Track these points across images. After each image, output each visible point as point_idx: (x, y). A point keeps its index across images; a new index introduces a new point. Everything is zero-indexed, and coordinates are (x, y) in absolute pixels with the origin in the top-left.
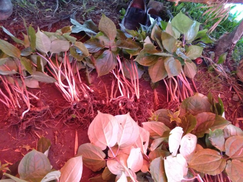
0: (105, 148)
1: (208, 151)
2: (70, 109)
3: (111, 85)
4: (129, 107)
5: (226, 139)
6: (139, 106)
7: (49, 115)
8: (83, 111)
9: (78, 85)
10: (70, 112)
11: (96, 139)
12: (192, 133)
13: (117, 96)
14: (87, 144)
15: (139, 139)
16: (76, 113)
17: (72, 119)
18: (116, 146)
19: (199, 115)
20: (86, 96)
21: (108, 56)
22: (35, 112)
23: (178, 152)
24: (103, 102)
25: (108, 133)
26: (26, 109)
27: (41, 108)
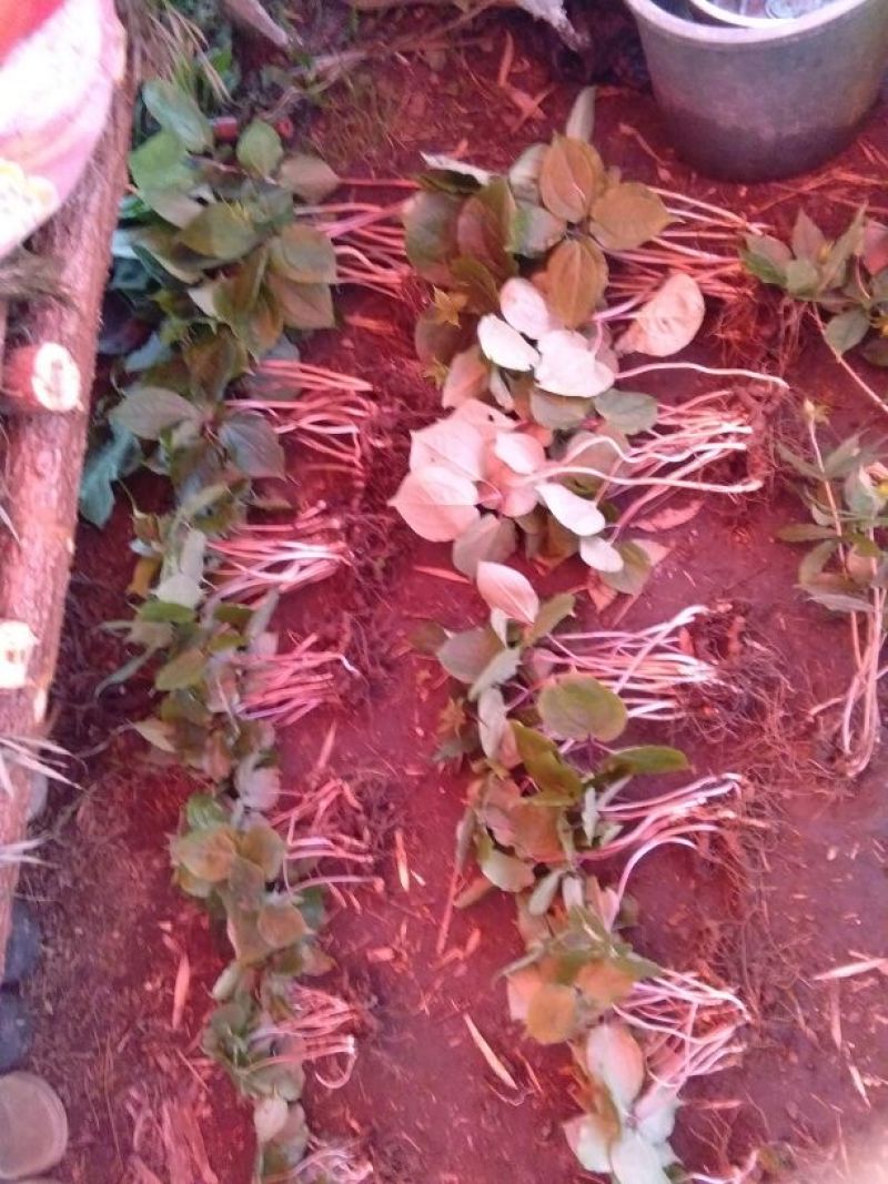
0: (476, 511)
1: (555, 263)
2: (359, 568)
3: (312, 450)
4: (390, 423)
5: (542, 205)
6: (392, 394)
7: (365, 621)
8: (374, 541)
9: (299, 536)
10: (368, 571)
11: (451, 526)
12: (499, 287)
13: (351, 444)
14: (457, 547)
15: (479, 428)
16: (375, 559)
17: (384, 570)
18: (479, 485)
19: (461, 238)
20: (336, 523)
21: (235, 436)
22: (349, 646)
23: (533, 343)
24: (361, 484)
25: (446, 494)
26: (339, 662)
27: (344, 632)
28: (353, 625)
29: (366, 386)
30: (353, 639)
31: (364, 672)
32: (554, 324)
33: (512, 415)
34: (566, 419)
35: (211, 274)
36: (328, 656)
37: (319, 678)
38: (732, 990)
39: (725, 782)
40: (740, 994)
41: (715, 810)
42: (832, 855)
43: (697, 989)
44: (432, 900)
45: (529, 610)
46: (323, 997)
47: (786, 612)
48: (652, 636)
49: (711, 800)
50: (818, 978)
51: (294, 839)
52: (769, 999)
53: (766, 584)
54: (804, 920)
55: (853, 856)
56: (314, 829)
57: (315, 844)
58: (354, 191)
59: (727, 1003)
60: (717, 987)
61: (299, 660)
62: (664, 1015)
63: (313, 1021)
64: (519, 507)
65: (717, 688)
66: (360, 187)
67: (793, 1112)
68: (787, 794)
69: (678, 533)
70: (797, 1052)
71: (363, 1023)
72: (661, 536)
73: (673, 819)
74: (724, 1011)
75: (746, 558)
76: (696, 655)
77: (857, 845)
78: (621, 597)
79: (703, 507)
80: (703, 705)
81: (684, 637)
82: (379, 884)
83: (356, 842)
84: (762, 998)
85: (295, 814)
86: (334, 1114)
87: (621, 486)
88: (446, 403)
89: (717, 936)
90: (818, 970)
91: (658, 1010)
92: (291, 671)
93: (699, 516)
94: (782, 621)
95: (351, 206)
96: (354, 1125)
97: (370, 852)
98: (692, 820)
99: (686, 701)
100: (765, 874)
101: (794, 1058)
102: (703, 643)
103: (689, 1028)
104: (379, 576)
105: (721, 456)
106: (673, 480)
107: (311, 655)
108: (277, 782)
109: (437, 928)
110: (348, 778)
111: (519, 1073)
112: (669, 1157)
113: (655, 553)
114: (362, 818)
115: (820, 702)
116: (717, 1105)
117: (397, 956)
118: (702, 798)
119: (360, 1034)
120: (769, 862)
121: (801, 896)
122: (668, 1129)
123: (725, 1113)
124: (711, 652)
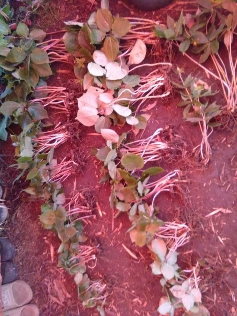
0: (98, 116)
1: (105, 44)
2: (73, 137)
3: (54, 109)
4: (72, 97)
5: (98, 29)
6: (71, 89)
7: (77, 151)
8: (75, 129)
9: (56, 132)
10: (75, 138)
11: (93, 121)
12: (92, 54)
13: (64, 105)
14: (95, 127)
15: (94, 94)
16: (76, 134)
17: (80, 136)
18: (98, 109)
19: (80, 43)
20: (64, 127)
21: (33, 110)
22: (74, 158)
23: (104, 67)
24: (68, 115)
25: (89, 113)
26: (72, 163)
27: (72, 155)
28: (74, 153)
29: (65, 89)
30: (75, 156)
31: (79, 164)
32: (109, 61)
33: (103, 88)
34: (117, 86)
35: (17, 67)
36: (69, 162)
37: (68, 168)
38: (184, 224)
39: (174, 172)
40: (187, 224)
41: (173, 180)
42: (204, 185)
43: (176, 226)
44: (108, 218)
45: (117, 139)
46: (86, 247)
47: (183, 125)
48: (150, 139)
49: (171, 178)
50: (206, 216)
51: (70, 210)
52: (194, 224)
53: (177, 119)
54: (200, 203)
55: (210, 184)
56: (75, 206)
57: (76, 210)
58: (51, 36)
59: (184, 227)
60: (181, 224)
61: (63, 164)
62: (170, 233)
63: (85, 253)
64: (109, 113)
65: (168, 149)
66: (53, 34)
67: (206, 250)
68: (191, 172)
69: (152, 110)
70: (204, 235)
71: (96, 251)
72: (148, 112)
73: (163, 185)
74: (184, 229)
75: (171, 113)
76: (162, 141)
77: (210, 181)
78: (141, 131)
79: (158, 102)
80: (165, 154)
81: (158, 137)
82: (95, 216)
83: (86, 207)
84: (192, 224)
85: (70, 204)
86: (95, 274)
87: (135, 101)
88: (85, 89)
89: (179, 211)
90: (206, 214)
91: (167, 232)
92: (61, 168)
93: (157, 105)
94: (183, 128)
95: (52, 40)
96: (101, 276)
97: (90, 209)
98: (168, 184)
99: (160, 154)
100: (189, 193)
101: (203, 237)
102: (163, 138)
103: (176, 235)
104: (78, 138)
105: (158, 87)
106: (147, 97)
107: (65, 162)
108: (64, 197)
109: (111, 224)
110: (81, 192)
111: (138, 255)
112: (177, 267)
113: (147, 117)
114: (86, 201)
115: (195, 147)
116: (187, 253)
117: (103, 233)
118: (169, 178)
119: (96, 254)
120: (190, 190)
121: (199, 197)
122: (176, 261)
123: (189, 254)
124: (165, 140)
